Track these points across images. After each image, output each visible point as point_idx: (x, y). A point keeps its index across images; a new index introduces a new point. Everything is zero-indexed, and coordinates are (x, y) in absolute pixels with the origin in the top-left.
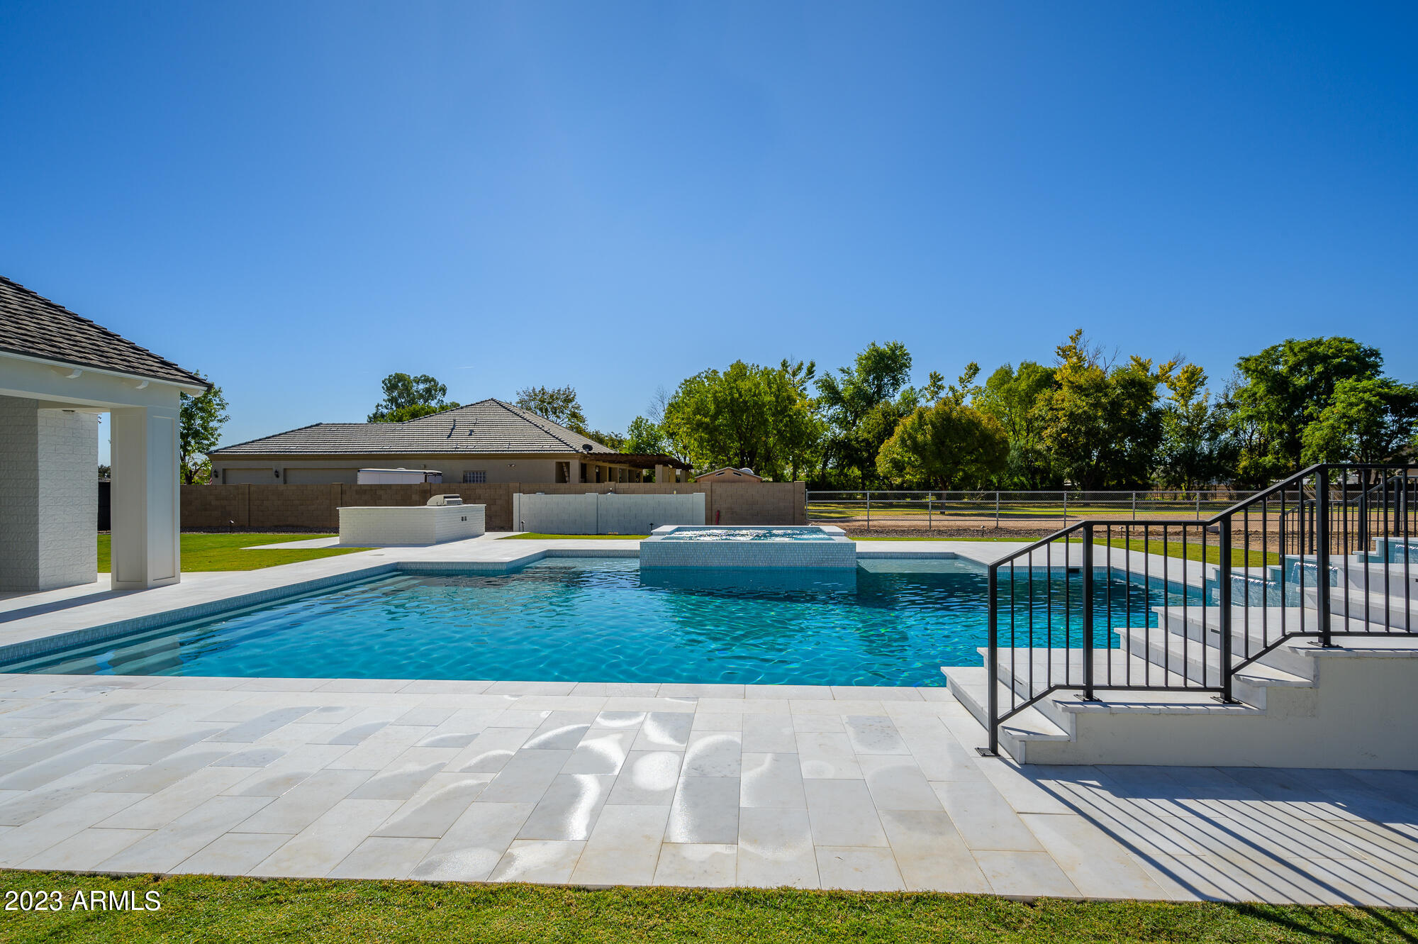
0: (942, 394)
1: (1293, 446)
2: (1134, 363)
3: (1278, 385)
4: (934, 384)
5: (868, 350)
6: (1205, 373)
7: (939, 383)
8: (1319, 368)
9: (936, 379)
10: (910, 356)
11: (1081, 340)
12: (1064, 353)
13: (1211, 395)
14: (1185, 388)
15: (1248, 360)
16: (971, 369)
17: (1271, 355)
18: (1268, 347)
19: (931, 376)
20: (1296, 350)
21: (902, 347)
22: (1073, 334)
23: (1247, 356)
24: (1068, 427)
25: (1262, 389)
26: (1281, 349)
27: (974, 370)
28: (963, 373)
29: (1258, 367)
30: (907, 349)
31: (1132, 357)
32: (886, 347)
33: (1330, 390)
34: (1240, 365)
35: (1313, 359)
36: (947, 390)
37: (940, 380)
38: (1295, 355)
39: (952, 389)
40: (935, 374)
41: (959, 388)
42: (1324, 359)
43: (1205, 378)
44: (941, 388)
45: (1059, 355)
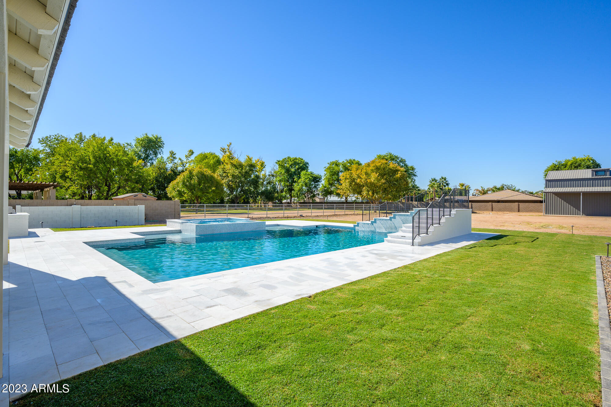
0: (176, 161)
1: (291, 190)
2: (247, 158)
3: (288, 170)
4: (172, 156)
5: (143, 136)
6: (265, 164)
7: (174, 156)
8: (297, 167)
9: (172, 154)
10: (164, 142)
11: (231, 147)
12: (223, 150)
13: (267, 171)
14: (260, 168)
15: (279, 161)
16: (190, 152)
17: (285, 161)
18: (284, 158)
19: (170, 152)
20: (292, 160)
21: (160, 138)
22: (229, 144)
23: (278, 160)
24: (232, 180)
25: (283, 171)
26: (287, 159)
27: (192, 153)
28: (187, 153)
29: (281, 164)
30: (162, 139)
31: (247, 156)
32: (152, 136)
33: (299, 174)
34: (276, 163)
35: (295, 163)
36: (178, 159)
37: (174, 155)
38: (291, 161)
39: (180, 159)
40: (172, 152)
41: (185, 160)
42: (298, 164)
43: (265, 166)
44: (175, 158)
45: (221, 151)
